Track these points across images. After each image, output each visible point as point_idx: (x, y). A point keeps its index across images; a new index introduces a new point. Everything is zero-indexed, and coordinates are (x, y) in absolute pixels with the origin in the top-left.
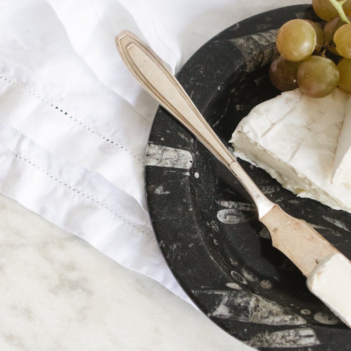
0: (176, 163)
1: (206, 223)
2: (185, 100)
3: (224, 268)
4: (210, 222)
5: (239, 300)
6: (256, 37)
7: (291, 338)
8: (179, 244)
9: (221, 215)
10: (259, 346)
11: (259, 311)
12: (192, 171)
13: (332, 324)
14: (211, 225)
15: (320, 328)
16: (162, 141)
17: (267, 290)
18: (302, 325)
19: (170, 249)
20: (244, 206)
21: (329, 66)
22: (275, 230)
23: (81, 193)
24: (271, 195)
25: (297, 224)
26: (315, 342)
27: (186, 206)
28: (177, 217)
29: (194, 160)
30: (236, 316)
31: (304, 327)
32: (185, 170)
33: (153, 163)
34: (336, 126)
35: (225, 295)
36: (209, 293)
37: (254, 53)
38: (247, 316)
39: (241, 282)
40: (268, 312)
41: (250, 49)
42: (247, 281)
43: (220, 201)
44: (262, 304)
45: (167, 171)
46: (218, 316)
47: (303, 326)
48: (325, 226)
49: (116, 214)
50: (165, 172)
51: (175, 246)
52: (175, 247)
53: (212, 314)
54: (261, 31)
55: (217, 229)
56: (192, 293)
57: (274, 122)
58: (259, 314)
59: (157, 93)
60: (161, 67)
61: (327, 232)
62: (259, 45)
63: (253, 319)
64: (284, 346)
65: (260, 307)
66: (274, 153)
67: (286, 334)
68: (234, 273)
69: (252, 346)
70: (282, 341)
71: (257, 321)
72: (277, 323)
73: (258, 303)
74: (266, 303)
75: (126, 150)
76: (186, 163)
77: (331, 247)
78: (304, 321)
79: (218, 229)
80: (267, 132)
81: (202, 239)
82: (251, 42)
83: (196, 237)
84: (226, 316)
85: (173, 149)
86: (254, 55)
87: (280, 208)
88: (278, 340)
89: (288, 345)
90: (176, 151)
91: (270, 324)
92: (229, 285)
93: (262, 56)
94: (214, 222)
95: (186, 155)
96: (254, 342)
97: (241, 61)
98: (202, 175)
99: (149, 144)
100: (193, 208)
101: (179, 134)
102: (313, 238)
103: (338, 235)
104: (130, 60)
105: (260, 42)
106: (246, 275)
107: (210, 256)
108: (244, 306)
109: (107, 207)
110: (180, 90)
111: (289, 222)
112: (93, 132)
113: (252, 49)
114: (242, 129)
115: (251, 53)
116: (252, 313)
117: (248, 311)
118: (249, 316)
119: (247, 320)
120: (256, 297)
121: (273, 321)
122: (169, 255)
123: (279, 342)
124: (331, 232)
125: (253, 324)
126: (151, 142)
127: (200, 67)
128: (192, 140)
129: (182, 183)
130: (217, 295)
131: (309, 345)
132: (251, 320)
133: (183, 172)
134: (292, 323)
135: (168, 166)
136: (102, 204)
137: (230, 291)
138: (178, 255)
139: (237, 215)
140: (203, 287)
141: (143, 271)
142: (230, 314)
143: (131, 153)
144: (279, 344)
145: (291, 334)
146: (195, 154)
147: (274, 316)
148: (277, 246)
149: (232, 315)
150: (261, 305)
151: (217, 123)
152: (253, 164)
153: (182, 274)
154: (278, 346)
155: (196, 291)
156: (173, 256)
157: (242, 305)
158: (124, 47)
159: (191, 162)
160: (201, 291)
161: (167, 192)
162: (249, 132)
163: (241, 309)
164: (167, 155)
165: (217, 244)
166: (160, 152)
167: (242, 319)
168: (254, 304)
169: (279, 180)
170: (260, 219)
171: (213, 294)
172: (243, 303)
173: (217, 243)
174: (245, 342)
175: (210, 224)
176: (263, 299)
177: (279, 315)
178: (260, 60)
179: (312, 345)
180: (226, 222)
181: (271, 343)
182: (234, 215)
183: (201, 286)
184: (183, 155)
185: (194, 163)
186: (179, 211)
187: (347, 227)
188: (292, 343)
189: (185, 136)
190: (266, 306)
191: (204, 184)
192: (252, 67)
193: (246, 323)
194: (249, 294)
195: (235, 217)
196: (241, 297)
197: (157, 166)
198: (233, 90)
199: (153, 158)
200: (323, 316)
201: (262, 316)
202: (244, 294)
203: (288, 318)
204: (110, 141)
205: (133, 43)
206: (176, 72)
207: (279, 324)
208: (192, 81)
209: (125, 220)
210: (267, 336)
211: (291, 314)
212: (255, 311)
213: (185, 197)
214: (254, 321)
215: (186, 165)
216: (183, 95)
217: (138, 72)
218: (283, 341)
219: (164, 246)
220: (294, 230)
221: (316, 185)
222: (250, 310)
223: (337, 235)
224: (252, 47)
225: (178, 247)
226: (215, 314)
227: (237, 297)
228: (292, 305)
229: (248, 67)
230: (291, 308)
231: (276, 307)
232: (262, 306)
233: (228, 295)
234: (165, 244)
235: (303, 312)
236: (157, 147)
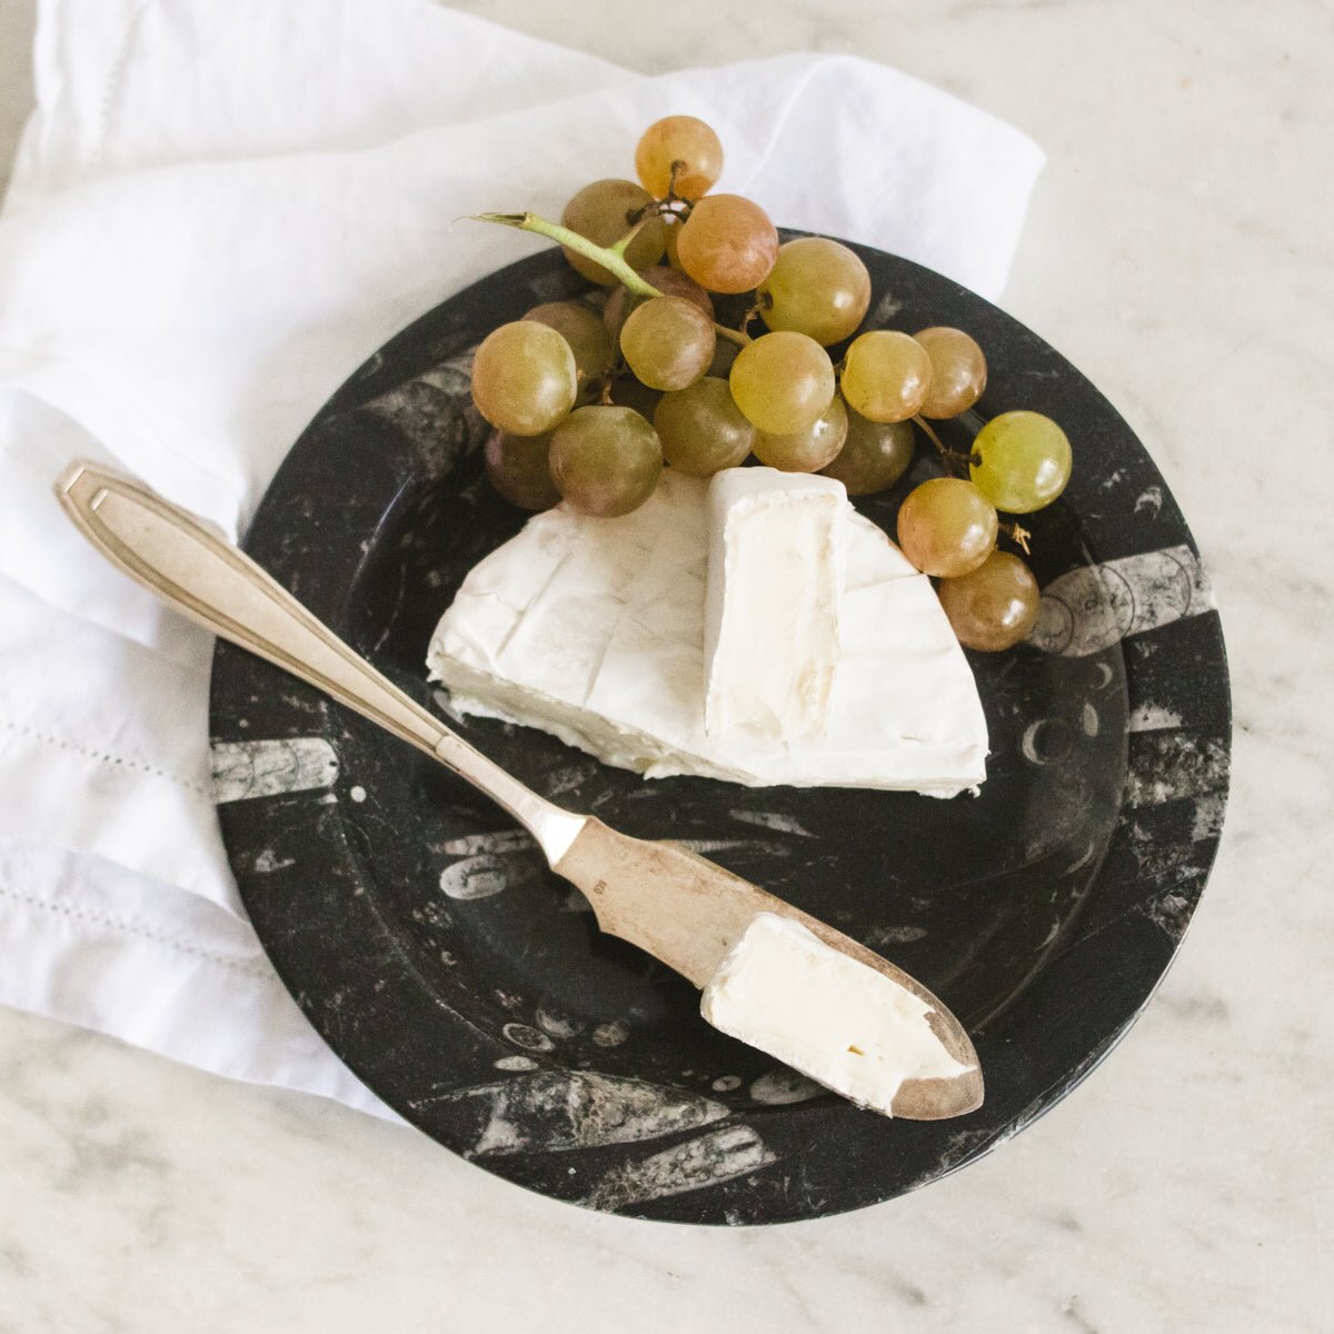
0: (292, 777)
1: (411, 916)
2: (279, 604)
3: (483, 1024)
4: (421, 910)
5: (537, 1098)
6: (433, 379)
7: (696, 1163)
8: (349, 991)
9: (451, 882)
10: (617, 1206)
11: (595, 1113)
12: (342, 786)
13: (801, 1100)
14: (427, 916)
15: (767, 1117)
16: (244, 730)
17: (611, 1050)
18: (718, 1122)
19: (326, 1009)
20: (510, 840)
21: (619, 430)
22: (600, 887)
23: (74, 913)
24: (578, 793)
25: (655, 855)
26: (763, 1157)
27: (345, 886)
28: (328, 920)
29: (340, 758)
30: (538, 1142)
31: (726, 1127)
32: (322, 791)
33: (233, 793)
34: (690, 573)
35: (499, 1094)
36: (455, 1098)
37: (438, 424)
38: (568, 1135)
39: (535, 1048)
40: (619, 1109)
41: (426, 415)
42: (552, 1039)
43: (442, 844)
44: (600, 1094)
45: (276, 806)
46: (492, 1153)
47: (722, 1125)
48: (740, 838)
49: (177, 946)
50: (269, 809)
51: (339, 998)
52: (339, 1002)
53: (474, 1150)
54: (446, 358)
55: (446, 921)
56: (411, 1108)
57: (522, 606)
58: (598, 1120)
59: (199, 606)
60: (195, 533)
61: (750, 853)
62: (448, 398)
63: (585, 1138)
64: (681, 1189)
65: (597, 1101)
66: (540, 689)
67: (682, 1156)
68: (511, 1030)
69: (599, 1208)
70: (674, 1179)
71: (596, 1141)
72: (652, 1132)
73: (589, 1094)
74: (612, 1086)
75: (160, 773)
76: (320, 772)
77: (758, 895)
78: (722, 1109)
79: (449, 919)
80: (509, 636)
81: (406, 960)
82: (423, 395)
83: (389, 960)
84: (512, 1146)
85: (277, 743)
86: (439, 432)
87: (603, 824)
88: (664, 1177)
89: (693, 1184)
90: (287, 745)
91: (633, 1140)
92: (501, 1064)
93: (462, 427)
94: (433, 905)
95: (316, 751)
96: (602, 1196)
97: (406, 455)
98: (375, 789)
99: (213, 745)
100: (365, 887)
101: (286, 698)
102: (704, 883)
103: (783, 852)
104: (107, 537)
105: (448, 391)
106: (549, 1025)
107: (438, 1001)
108: (552, 1110)
109: (149, 935)
110: (258, 582)
111: (633, 857)
112: (63, 746)
113: (431, 416)
114: (442, 644)
115: (430, 426)
116: (580, 1123)
117: (568, 1120)
118: (574, 1131)
119: (570, 1144)
120: (581, 1077)
121: (639, 1131)
122: (330, 1025)
123: (668, 1181)
124: (761, 849)
125: (586, 1152)
126: (216, 739)
127: (302, 501)
128: (323, 707)
129: (321, 828)
130: (475, 1098)
131: (748, 1170)
132: (580, 1140)
133: (317, 797)
134: (691, 1122)
135: (273, 792)
136: (135, 930)
137: (508, 1081)
138: (351, 1020)
139: (495, 869)
140: (434, 1086)
141: (282, 1078)
142: (522, 1139)
143: (174, 778)
144: (669, 1187)
145: (694, 1153)
146: (338, 739)
147: (639, 1117)
148: (613, 929)
149: (527, 1139)
150: (598, 1095)
151: (385, 636)
152: (509, 720)
153: (373, 1067)
154: (666, 1192)
155: (419, 1103)
156: (341, 1024)
157: (548, 1107)
158: (84, 507)
159: (333, 764)
160: (433, 1099)
161: (287, 862)
162: (462, 650)
163: (549, 1120)
164: (264, 763)
165: (453, 962)
166: (245, 758)
167: (556, 1144)
168: (580, 1097)
169: (586, 748)
170: (553, 868)
171: (466, 1100)
172: (551, 1101)
173: (451, 959)
174: (578, 1202)
175: (424, 913)
176: (604, 1078)
177: (652, 1109)
178: (459, 437)
179: (755, 1167)
180: (471, 894)
181: (645, 1190)
182: (487, 870)
183: (430, 1085)
184: (308, 753)
185: (341, 764)
186: (328, 903)
187: (802, 826)
188: (703, 1176)
189: (300, 699)
190: (613, 1096)
191: (384, 811)
192: (443, 461)
193: (568, 1153)
194: (563, 1075)
195: (490, 875)
196: (541, 1089)
197: (246, 798)
198: (407, 539)
199: (231, 781)
200: (776, 1082)
201: (607, 1124)
202: (546, 1078)
203: (676, 1112)
204: (112, 760)
205: (106, 487)
206: (240, 535)
207: (655, 1135)
208: (290, 545)
209: (205, 955)
210: (632, 1172)
211: (684, 1101)
212: (586, 1116)
213: (336, 863)
214: (590, 1143)
215: (322, 776)
216: (270, 592)
217: (137, 564)
218: (678, 1174)
219: (309, 1003)
220: (650, 875)
221: (671, 747)
222: (572, 1118)
223: (780, 853)
224: (428, 408)
225: (346, 998)
226: (482, 1148)
227: (530, 1092)
228: (688, 1073)
229: (431, 466)
230: (684, 1084)
231: (643, 1092)
232: (600, 1099)
233: (504, 1091)
234: (311, 999)
235: (719, 1086)
236: (233, 748)
